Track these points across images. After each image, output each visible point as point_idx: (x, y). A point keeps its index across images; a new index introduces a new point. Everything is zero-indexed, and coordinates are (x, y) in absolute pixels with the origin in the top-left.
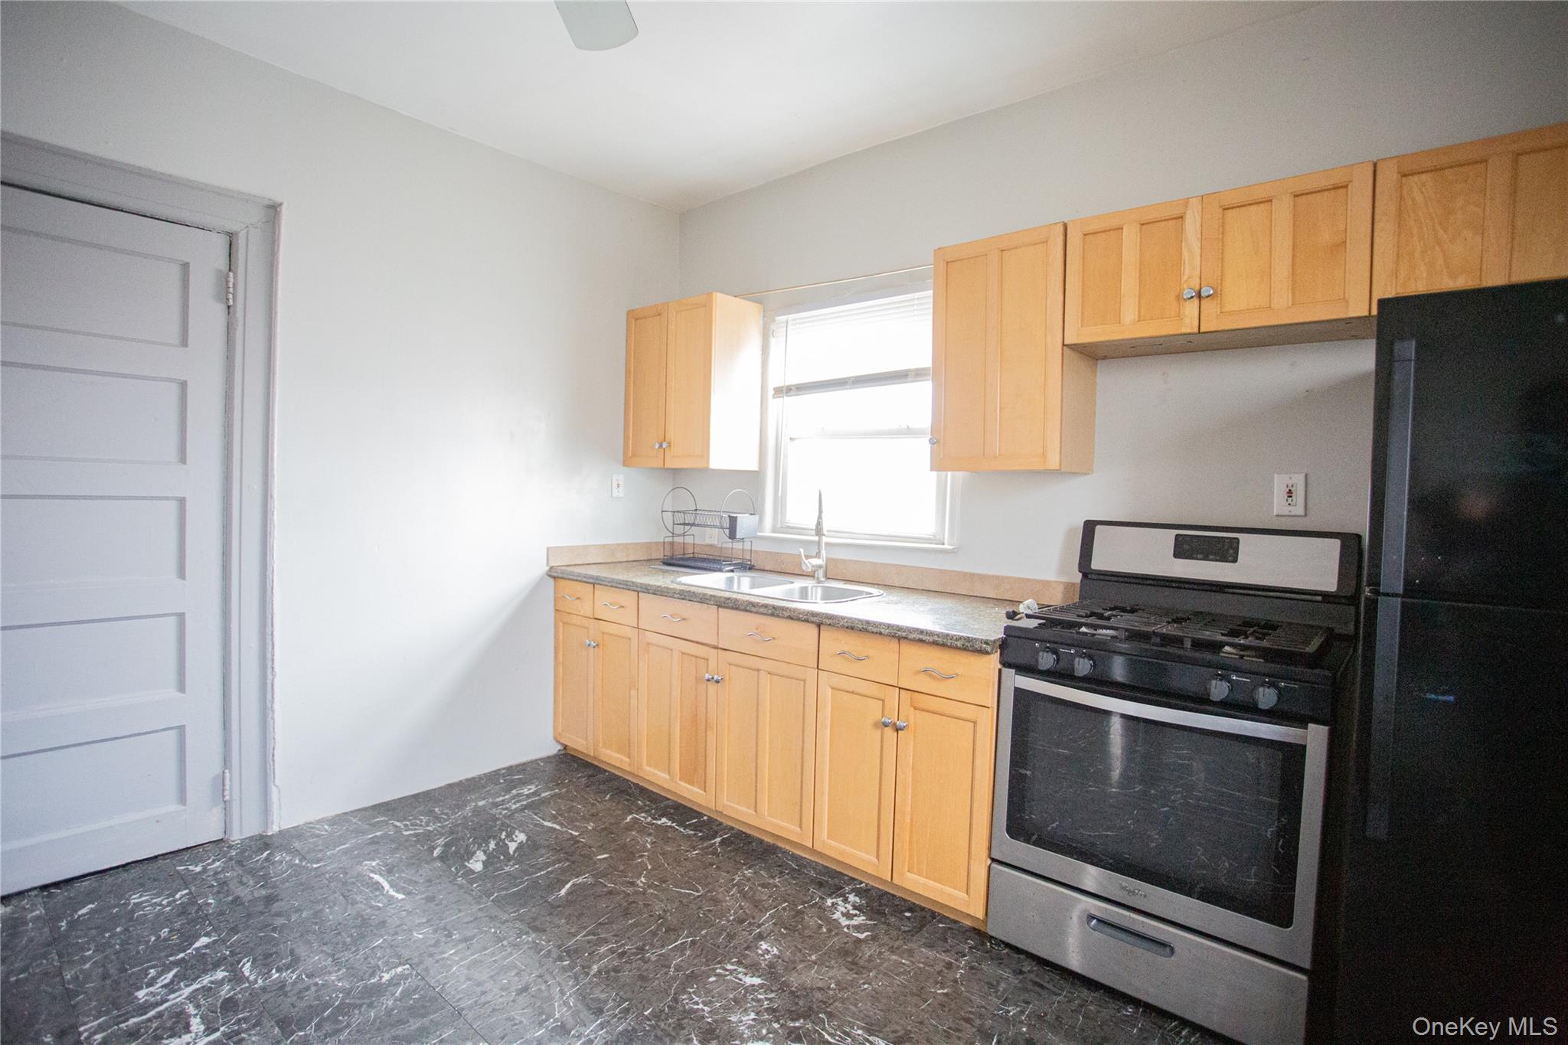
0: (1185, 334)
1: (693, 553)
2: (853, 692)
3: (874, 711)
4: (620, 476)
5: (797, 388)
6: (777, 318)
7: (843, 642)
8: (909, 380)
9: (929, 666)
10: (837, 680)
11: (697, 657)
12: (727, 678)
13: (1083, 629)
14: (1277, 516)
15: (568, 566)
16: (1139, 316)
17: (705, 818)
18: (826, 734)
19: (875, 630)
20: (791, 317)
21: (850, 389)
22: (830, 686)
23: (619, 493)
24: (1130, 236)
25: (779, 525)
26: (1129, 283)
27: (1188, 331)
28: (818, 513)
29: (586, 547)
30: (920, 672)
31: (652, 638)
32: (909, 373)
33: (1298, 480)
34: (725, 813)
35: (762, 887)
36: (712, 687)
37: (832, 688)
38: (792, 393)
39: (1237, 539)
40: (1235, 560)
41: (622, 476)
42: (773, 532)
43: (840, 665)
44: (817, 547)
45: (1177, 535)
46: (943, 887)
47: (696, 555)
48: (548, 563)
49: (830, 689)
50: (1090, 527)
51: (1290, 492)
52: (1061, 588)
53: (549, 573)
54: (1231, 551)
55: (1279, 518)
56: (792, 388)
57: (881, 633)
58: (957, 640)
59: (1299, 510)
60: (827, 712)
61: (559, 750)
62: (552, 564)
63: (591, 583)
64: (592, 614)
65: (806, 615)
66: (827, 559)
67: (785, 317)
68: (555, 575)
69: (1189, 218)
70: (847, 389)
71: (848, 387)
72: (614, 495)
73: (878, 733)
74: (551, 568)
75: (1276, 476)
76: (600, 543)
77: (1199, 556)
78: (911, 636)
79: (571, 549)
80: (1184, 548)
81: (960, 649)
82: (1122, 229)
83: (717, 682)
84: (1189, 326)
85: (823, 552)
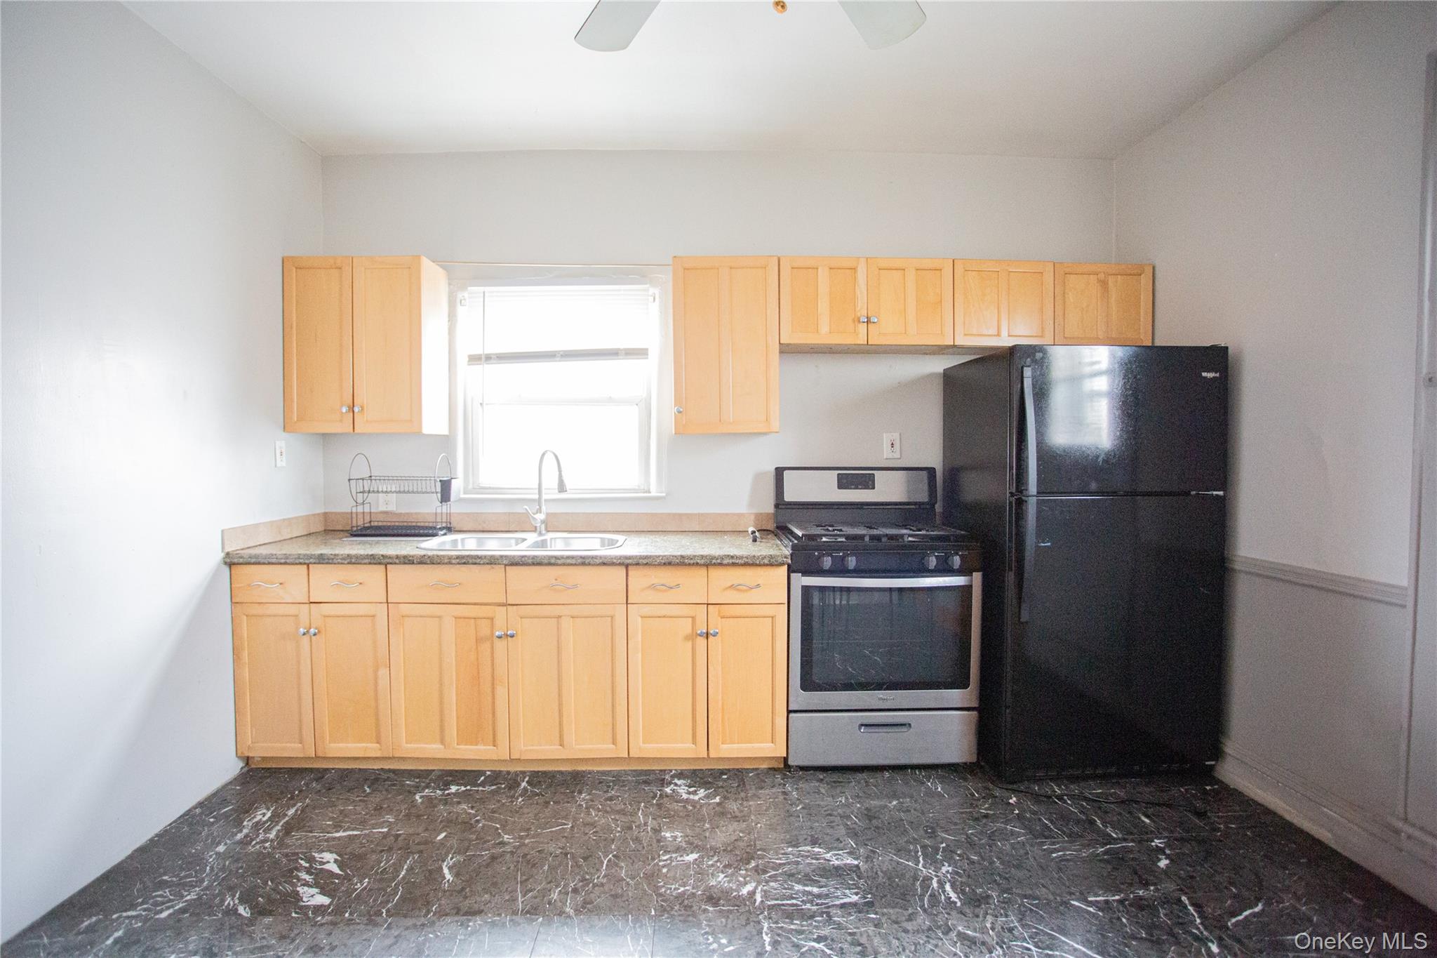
0: (859, 345)
1: (370, 522)
2: (664, 617)
3: (686, 627)
4: (282, 442)
5: (497, 357)
6: (469, 288)
7: (653, 577)
8: (619, 357)
9: (736, 582)
10: (647, 610)
11: (475, 618)
12: (519, 632)
13: (824, 539)
14: (887, 459)
15: (242, 549)
16: (830, 329)
17: (488, 773)
18: (637, 658)
19: (692, 562)
20: (487, 289)
21: (560, 361)
22: (639, 615)
23: (282, 462)
24: (823, 274)
25: (470, 486)
26: (823, 306)
27: (862, 343)
28: (558, 473)
29: (256, 526)
30: (727, 588)
31: (405, 609)
32: (619, 352)
33: (896, 436)
34: (522, 758)
35: (610, 801)
36: (500, 645)
37: (642, 617)
38: (492, 361)
39: (873, 474)
40: (874, 488)
41: (283, 442)
42: (465, 493)
43: (651, 596)
44: (537, 504)
45: (838, 474)
46: (753, 745)
47: (372, 524)
48: (223, 548)
49: (640, 619)
50: (779, 472)
51: (892, 444)
52: (752, 517)
53: (228, 560)
54: (870, 482)
55: (887, 461)
56: (492, 356)
57: (697, 564)
58: (763, 559)
59: (897, 455)
60: (637, 639)
61: (242, 768)
62: (228, 549)
63: (305, 564)
64: (307, 599)
65: (620, 559)
66: (548, 514)
67: (481, 289)
68: (231, 562)
69: (859, 269)
70: (556, 361)
71: (558, 359)
72: (279, 464)
73: (689, 644)
74: (228, 554)
75: (884, 434)
76: (269, 520)
77: (853, 487)
78: (725, 562)
79: (244, 529)
80: (844, 483)
81: (767, 565)
82: (817, 269)
83: (512, 636)
84: (862, 340)
85: (544, 508)
